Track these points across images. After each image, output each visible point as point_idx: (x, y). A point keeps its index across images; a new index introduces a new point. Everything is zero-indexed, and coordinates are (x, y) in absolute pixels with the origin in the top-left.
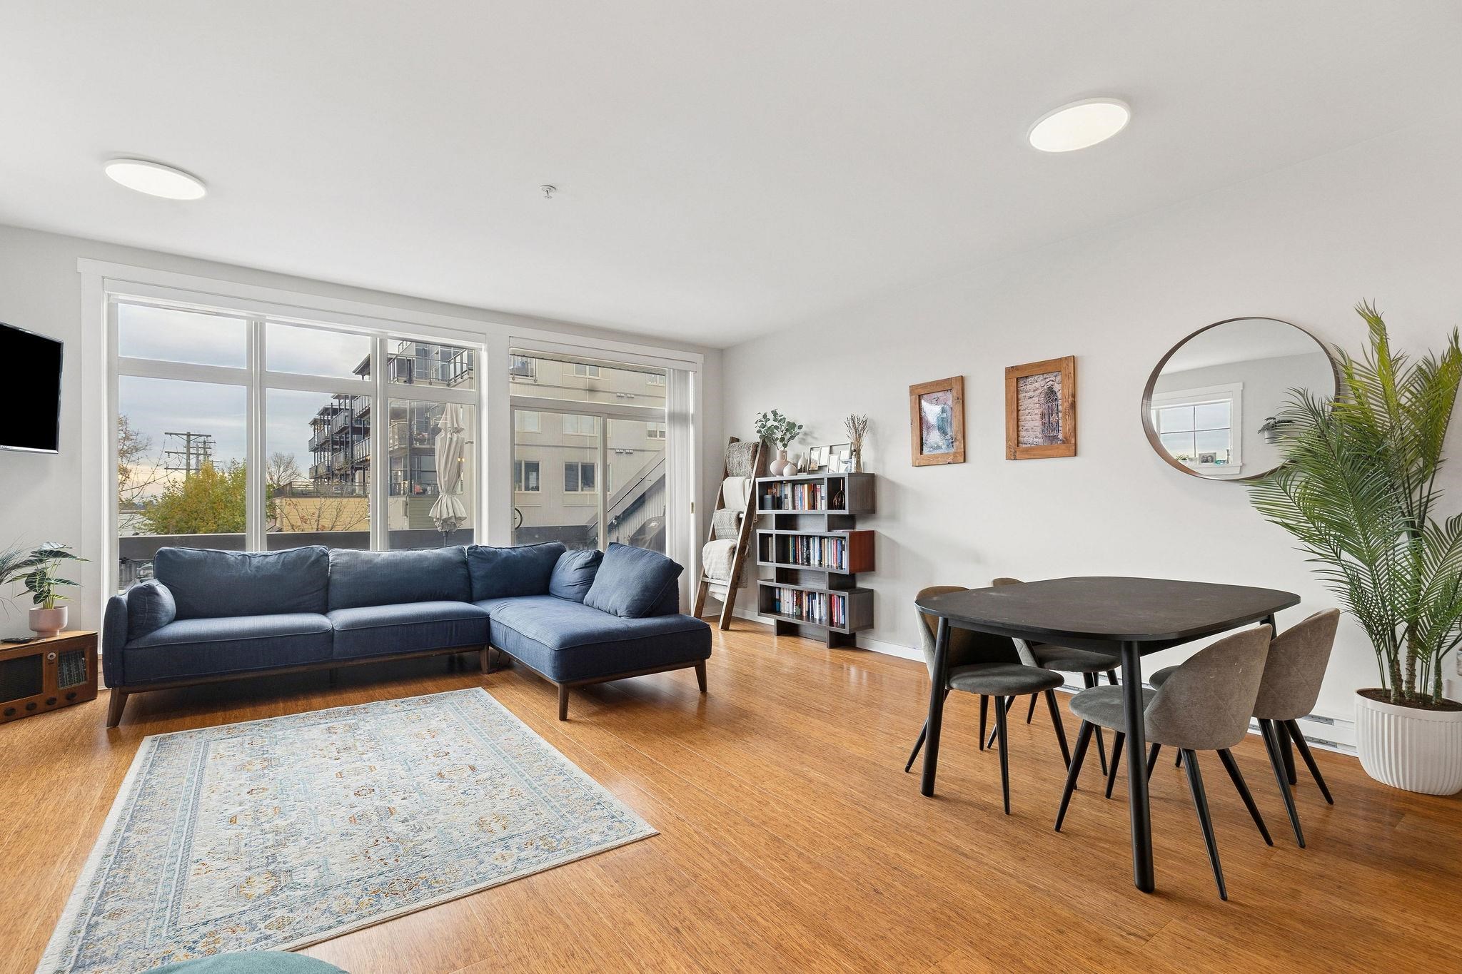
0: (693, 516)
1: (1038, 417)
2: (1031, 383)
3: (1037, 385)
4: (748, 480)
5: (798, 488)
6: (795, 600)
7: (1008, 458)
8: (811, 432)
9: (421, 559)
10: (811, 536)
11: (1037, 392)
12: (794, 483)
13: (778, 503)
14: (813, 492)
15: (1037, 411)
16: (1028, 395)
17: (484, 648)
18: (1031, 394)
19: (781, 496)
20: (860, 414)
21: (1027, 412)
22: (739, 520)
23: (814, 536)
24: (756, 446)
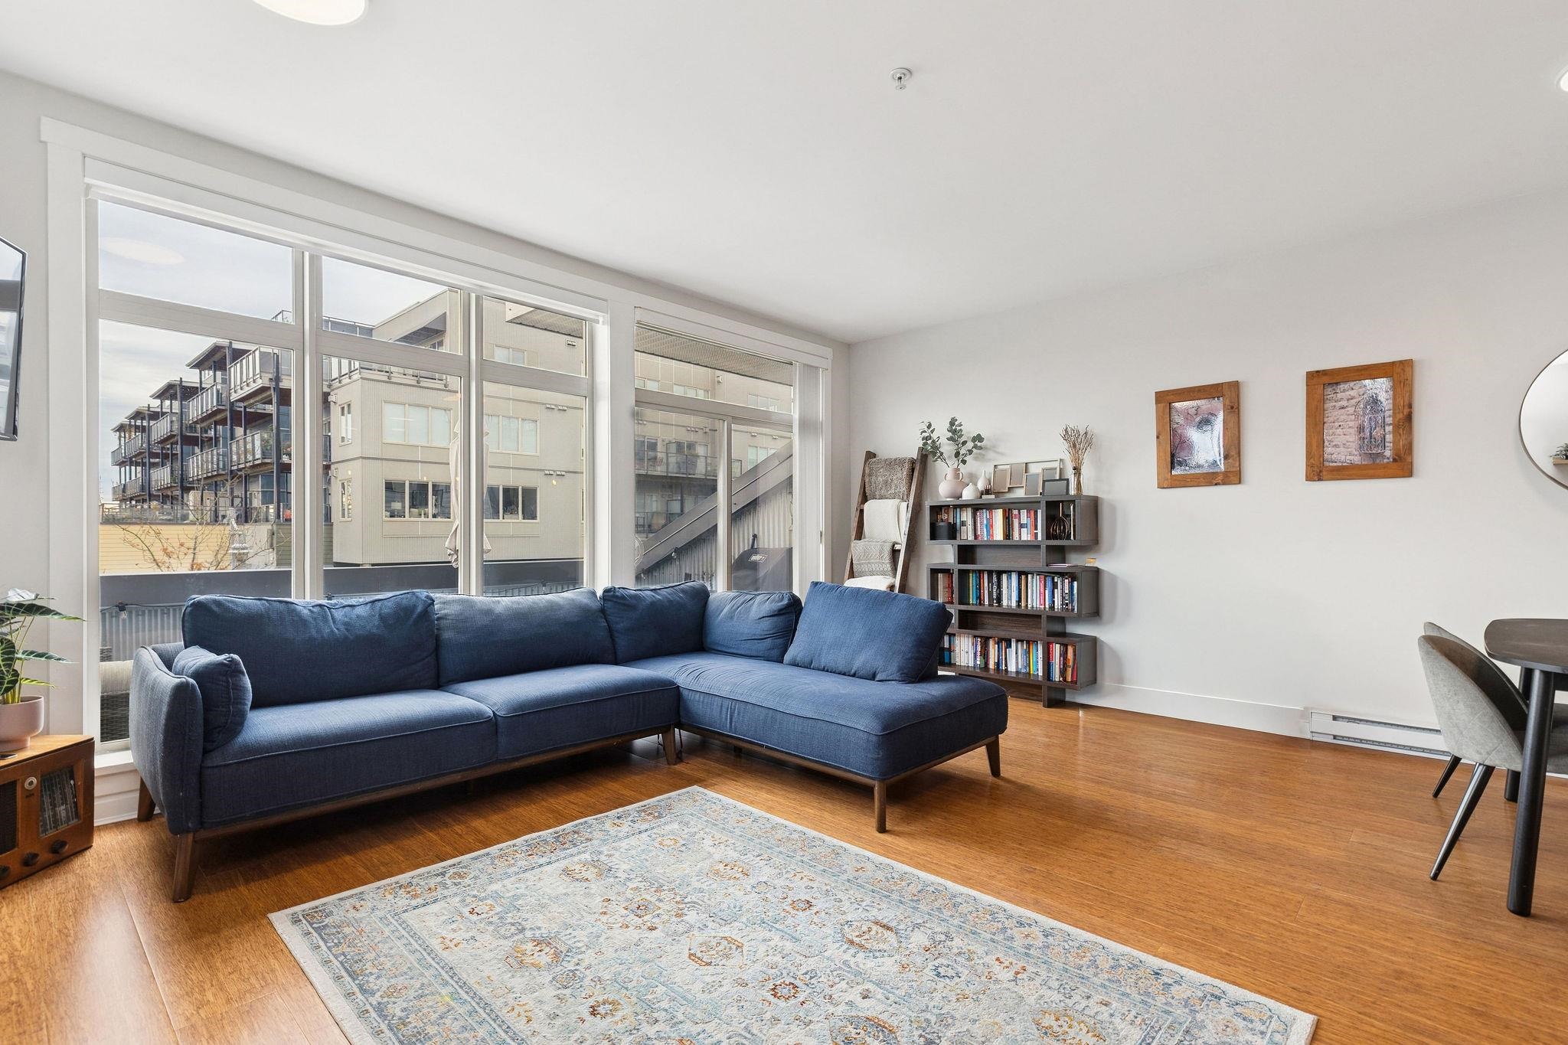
0: (822, 548)
1: (1353, 431)
2: (1344, 391)
3: (1352, 393)
4: (904, 504)
5: (983, 516)
6: (979, 649)
7: (1309, 478)
8: (994, 447)
9: (553, 607)
10: (1005, 572)
11: (1353, 402)
12: (976, 508)
13: (953, 532)
14: (1008, 518)
15: (1351, 424)
16: (1338, 404)
17: (670, 730)
18: (1344, 403)
19: (955, 524)
20: (1079, 423)
21: (1337, 424)
22: (895, 553)
23: (1011, 572)
24: (913, 462)
